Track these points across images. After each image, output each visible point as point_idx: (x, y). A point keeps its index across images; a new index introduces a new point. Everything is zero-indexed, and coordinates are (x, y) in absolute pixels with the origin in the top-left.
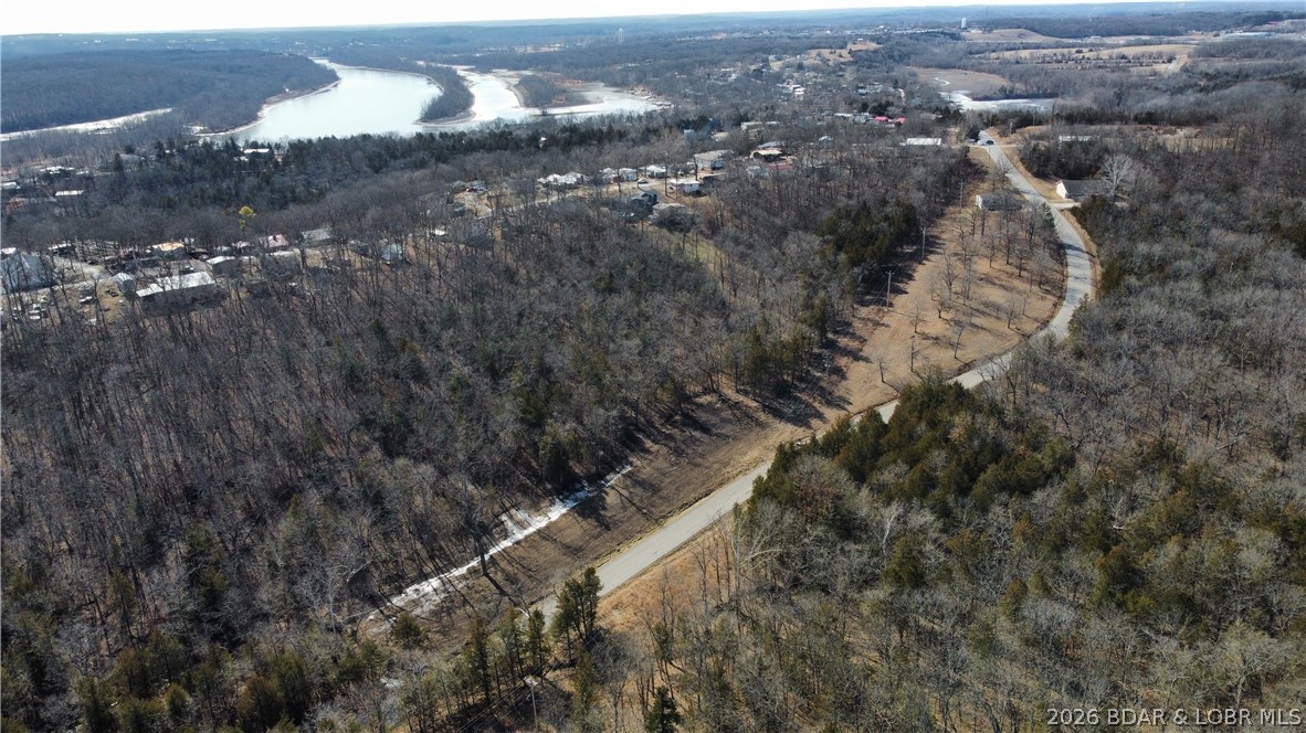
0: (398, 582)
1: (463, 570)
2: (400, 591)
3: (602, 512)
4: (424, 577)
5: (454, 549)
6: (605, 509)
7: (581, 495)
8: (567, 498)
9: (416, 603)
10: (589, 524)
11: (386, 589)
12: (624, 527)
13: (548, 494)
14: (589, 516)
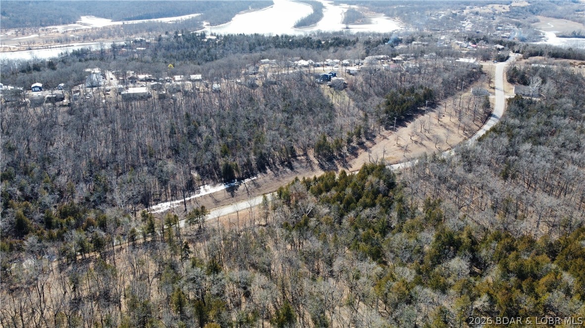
0: (157, 201)
1: (179, 202)
2: (157, 204)
3: (235, 191)
4: (166, 201)
5: (180, 195)
6: (237, 190)
7: (232, 184)
8: (227, 184)
9: (159, 209)
10: (228, 194)
11: (153, 203)
12: (238, 197)
13: (221, 182)
14: (230, 192)
